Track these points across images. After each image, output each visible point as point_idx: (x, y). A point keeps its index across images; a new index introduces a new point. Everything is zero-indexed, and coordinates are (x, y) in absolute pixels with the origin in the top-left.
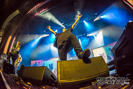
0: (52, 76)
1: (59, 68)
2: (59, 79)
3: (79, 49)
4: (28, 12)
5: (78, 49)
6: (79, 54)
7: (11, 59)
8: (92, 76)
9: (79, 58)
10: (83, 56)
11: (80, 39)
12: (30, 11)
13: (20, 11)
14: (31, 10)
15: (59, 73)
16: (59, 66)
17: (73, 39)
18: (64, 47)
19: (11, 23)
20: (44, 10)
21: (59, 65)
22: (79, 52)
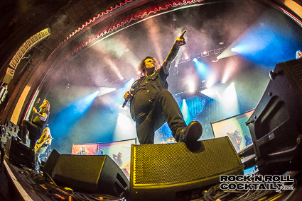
0: (119, 176)
1: (135, 159)
2: (134, 182)
3: (178, 122)
4: (71, 36)
5: (175, 121)
6: (177, 133)
7: (27, 137)
8: (205, 178)
9: (177, 140)
10: (187, 137)
11: (184, 100)
12: (73, 33)
13: (51, 30)
14: (76, 31)
15: (135, 169)
16: (135, 155)
17: (165, 100)
18: (148, 117)
19: (30, 55)
20: (106, 32)
22: (179, 129)
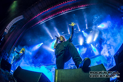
3: (78, 59)
4: (32, 19)
5: (76, 58)
11: (78, 48)
16: (57, 75)
18: (62, 55)
19: (15, 25)
21: (57, 73)
22: (78, 62)
